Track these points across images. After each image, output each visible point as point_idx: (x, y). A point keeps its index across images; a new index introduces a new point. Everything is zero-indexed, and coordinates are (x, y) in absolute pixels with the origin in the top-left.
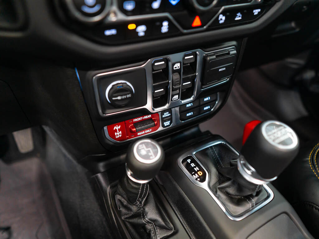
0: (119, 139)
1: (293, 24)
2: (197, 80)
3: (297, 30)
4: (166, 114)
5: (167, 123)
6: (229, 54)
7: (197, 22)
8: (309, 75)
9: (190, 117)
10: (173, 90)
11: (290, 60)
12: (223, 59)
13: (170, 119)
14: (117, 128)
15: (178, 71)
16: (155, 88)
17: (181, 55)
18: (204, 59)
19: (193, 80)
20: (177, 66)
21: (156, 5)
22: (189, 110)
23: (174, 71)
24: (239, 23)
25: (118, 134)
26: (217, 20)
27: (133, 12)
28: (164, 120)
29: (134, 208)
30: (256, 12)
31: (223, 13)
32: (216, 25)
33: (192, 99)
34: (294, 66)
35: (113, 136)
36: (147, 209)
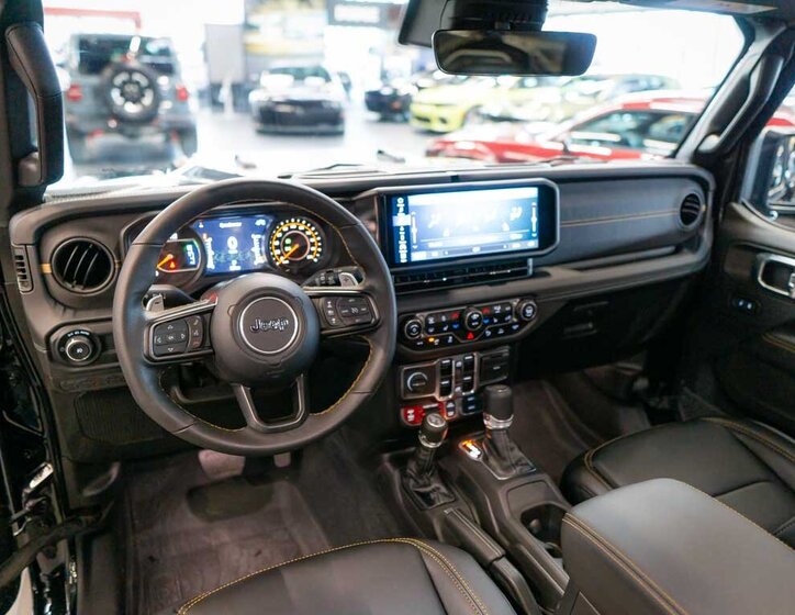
0: (411, 422)
1: (590, 325)
4: (451, 405)
5: (451, 414)
6: (503, 356)
7: (471, 336)
9: (471, 410)
10: (456, 383)
11: (621, 364)
12: (496, 359)
13: (453, 409)
14: (410, 412)
15: (459, 368)
16: (442, 380)
17: (461, 356)
18: (481, 360)
19: (472, 375)
20: (459, 364)
21: (445, 329)
22: (471, 403)
23: (457, 368)
24: (502, 335)
25: (411, 418)
26: (485, 334)
27: (433, 333)
28: (449, 410)
29: (421, 482)
30: (515, 327)
31: (489, 330)
32: (485, 337)
33: (472, 392)
34: (629, 373)
35: (407, 418)
36: (432, 479)
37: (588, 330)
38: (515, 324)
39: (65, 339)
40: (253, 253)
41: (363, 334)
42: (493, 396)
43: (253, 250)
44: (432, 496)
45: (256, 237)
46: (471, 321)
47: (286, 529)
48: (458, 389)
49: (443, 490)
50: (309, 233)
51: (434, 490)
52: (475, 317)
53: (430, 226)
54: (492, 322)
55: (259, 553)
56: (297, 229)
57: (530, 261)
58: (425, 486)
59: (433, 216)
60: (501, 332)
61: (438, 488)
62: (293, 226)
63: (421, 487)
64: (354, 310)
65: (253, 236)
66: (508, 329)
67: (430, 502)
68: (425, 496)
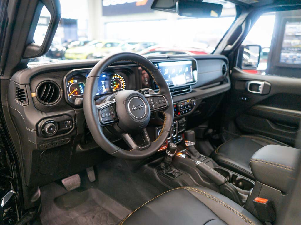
2: (177, 130)
3: (200, 113)
6: (184, 121)
7: (179, 113)
8: (210, 131)
18: (178, 123)
24: (187, 113)
26: (182, 113)
30: (190, 110)
31: (184, 111)
32: (182, 114)
33: (176, 136)
34: (204, 129)
36: (172, 168)
37: (198, 113)
38: (190, 108)
39: (45, 125)
40: (102, 88)
41: (161, 111)
42: (189, 134)
43: (102, 86)
44: (173, 174)
45: (103, 82)
46: (180, 107)
47: (99, 206)
48: (173, 135)
49: (177, 171)
50: (121, 79)
51: (174, 172)
52: (182, 106)
53: (165, 74)
54: (184, 108)
55: (93, 217)
56: (117, 78)
57: (191, 86)
58: (170, 171)
59: (166, 70)
60: (186, 111)
61: (175, 171)
62: (116, 77)
63: (168, 172)
64: (160, 101)
65: (102, 81)
66: (188, 110)
67: (174, 176)
68: (171, 174)
